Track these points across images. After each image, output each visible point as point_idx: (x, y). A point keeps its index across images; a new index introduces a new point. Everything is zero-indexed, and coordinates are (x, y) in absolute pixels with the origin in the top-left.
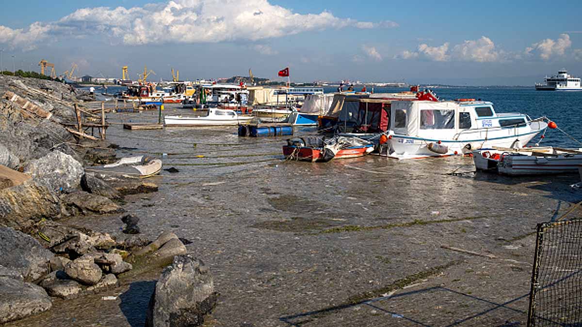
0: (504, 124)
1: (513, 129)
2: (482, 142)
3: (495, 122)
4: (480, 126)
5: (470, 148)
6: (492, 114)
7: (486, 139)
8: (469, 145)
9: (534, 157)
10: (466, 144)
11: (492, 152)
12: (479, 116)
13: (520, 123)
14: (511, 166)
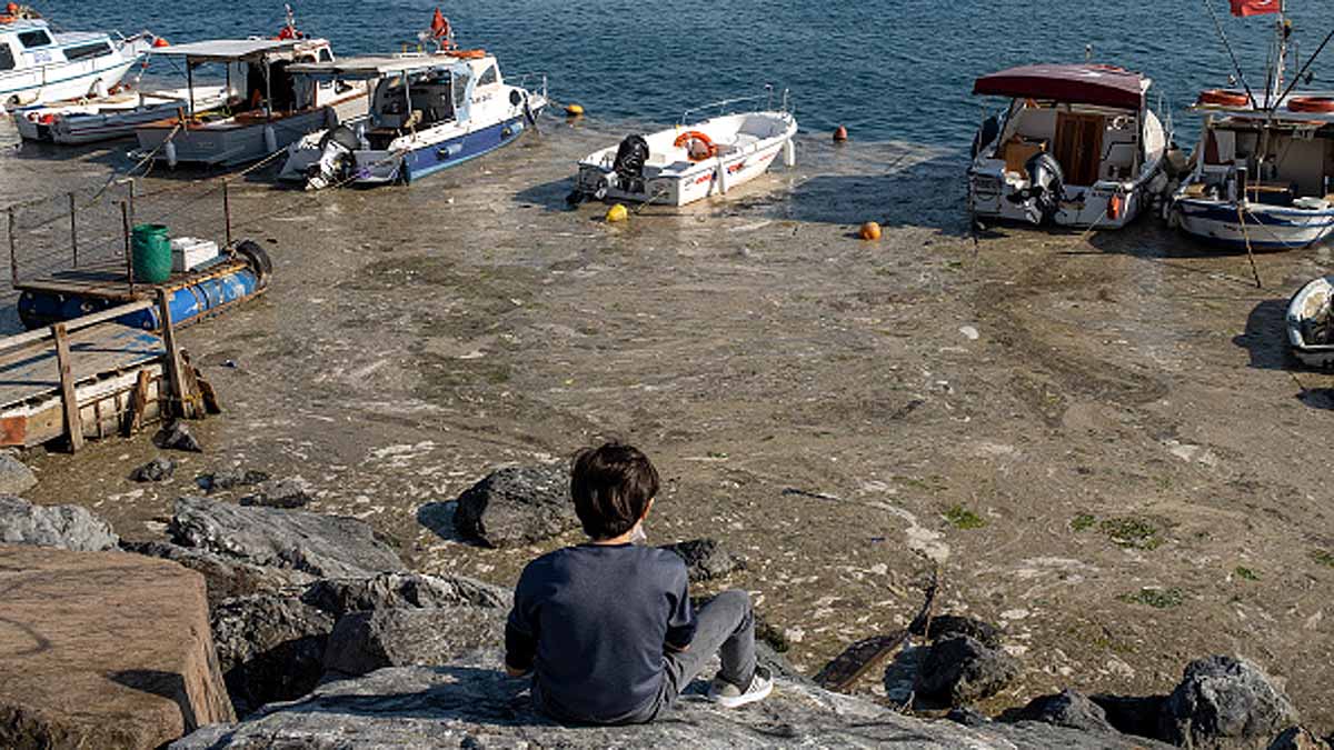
0: (73, 55)
1: (90, 61)
2: (37, 90)
3: (57, 54)
4: (31, 63)
5: (17, 102)
6: (49, 42)
7: (45, 84)
8: (15, 97)
9: (101, 116)
10: (10, 95)
11: (42, 112)
12: (26, 46)
13: (100, 50)
14: (69, 132)
